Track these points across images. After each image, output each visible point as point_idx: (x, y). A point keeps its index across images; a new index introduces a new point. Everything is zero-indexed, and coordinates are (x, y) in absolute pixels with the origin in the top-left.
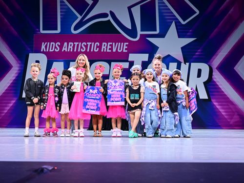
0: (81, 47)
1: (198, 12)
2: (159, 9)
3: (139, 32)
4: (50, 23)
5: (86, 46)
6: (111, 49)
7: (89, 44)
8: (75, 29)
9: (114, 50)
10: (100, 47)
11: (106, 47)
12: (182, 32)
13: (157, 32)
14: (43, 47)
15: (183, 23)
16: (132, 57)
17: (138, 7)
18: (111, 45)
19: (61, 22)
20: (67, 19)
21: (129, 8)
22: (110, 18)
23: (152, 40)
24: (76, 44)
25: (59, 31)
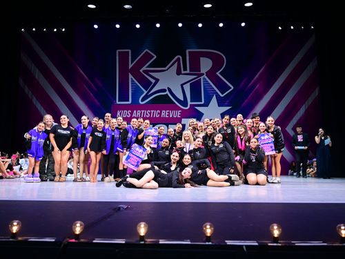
0: (147, 114)
1: (232, 88)
2: (204, 86)
3: (189, 103)
4: (124, 97)
5: (150, 113)
6: (169, 115)
7: (152, 111)
8: (142, 101)
9: (171, 116)
10: (160, 114)
11: (165, 114)
12: (221, 102)
13: (203, 103)
14: (118, 114)
15: (222, 96)
16: (184, 121)
17: (188, 84)
18: (169, 112)
19: (132, 95)
20: (136, 93)
21: (182, 85)
22: (167, 92)
23: (199, 108)
24: (143, 111)
25: (130, 102)
